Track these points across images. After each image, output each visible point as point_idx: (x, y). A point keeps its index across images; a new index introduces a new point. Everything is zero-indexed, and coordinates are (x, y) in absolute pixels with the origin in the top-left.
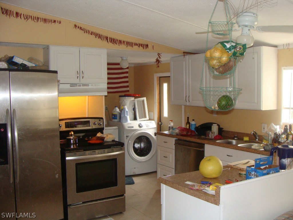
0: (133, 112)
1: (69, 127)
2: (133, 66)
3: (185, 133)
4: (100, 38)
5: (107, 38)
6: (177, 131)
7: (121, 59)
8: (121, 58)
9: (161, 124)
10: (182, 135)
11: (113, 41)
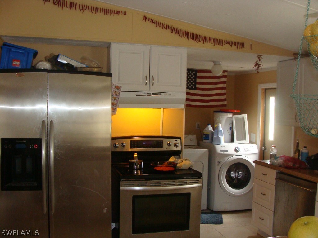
0: (230, 132)
1: (136, 147)
2: (234, 74)
3: (291, 164)
4: (178, 34)
5: (187, 34)
6: (280, 161)
7: (212, 64)
8: (213, 62)
9: (265, 149)
10: (287, 167)
11: (195, 37)
